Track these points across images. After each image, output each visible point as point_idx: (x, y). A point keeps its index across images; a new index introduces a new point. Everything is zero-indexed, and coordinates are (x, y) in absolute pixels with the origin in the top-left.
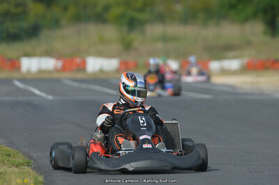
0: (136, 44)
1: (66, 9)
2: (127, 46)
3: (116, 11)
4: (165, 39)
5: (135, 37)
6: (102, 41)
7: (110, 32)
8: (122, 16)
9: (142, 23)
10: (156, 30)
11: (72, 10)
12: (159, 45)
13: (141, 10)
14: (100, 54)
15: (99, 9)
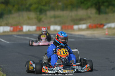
0: (43, 19)
1: (14, 6)
2: (40, 20)
3: (34, 6)
4: (55, 17)
5: (43, 17)
6: (29, 19)
7: (32, 15)
8: (37, 8)
9: (45, 11)
10: (51, 13)
11: (16, 6)
12: (53, 20)
13: (45, 5)
14: (28, 24)
15: (27, 6)
